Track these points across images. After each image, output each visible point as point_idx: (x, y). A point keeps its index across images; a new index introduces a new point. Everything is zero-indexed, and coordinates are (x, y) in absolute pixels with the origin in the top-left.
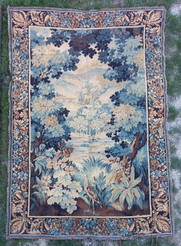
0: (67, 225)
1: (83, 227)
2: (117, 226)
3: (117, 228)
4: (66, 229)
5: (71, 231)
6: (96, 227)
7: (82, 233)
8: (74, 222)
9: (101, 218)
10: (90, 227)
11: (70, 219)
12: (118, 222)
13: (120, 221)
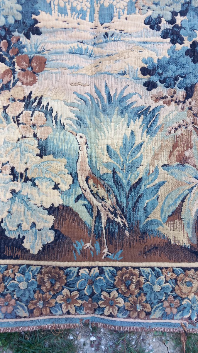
0: (23, 285)
1: (71, 292)
2: (173, 290)
3: (175, 297)
4: (19, 299)
5: (36, 304)
6: (109, 293)
7: (69, 308)
8: (46, 279)
9: (127, 268)
10: (93, 294)
11: (33, 268)
12: (176, 280)
13: (182, 275)
